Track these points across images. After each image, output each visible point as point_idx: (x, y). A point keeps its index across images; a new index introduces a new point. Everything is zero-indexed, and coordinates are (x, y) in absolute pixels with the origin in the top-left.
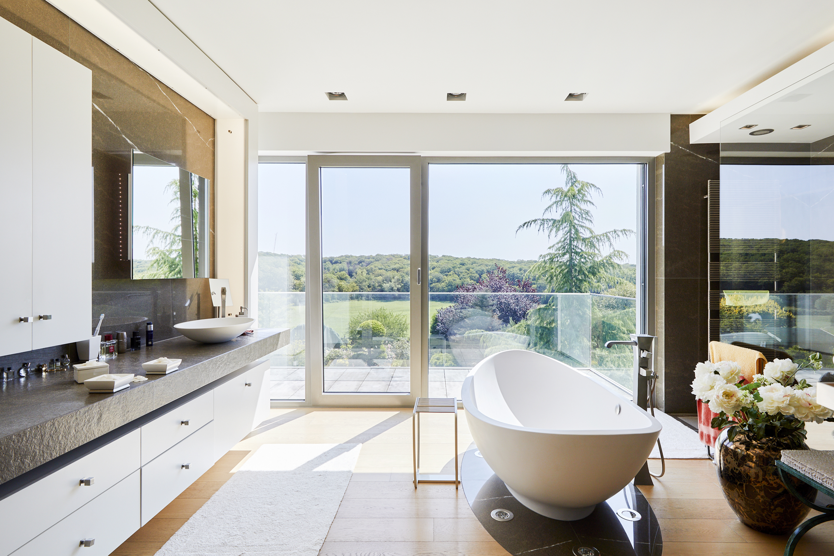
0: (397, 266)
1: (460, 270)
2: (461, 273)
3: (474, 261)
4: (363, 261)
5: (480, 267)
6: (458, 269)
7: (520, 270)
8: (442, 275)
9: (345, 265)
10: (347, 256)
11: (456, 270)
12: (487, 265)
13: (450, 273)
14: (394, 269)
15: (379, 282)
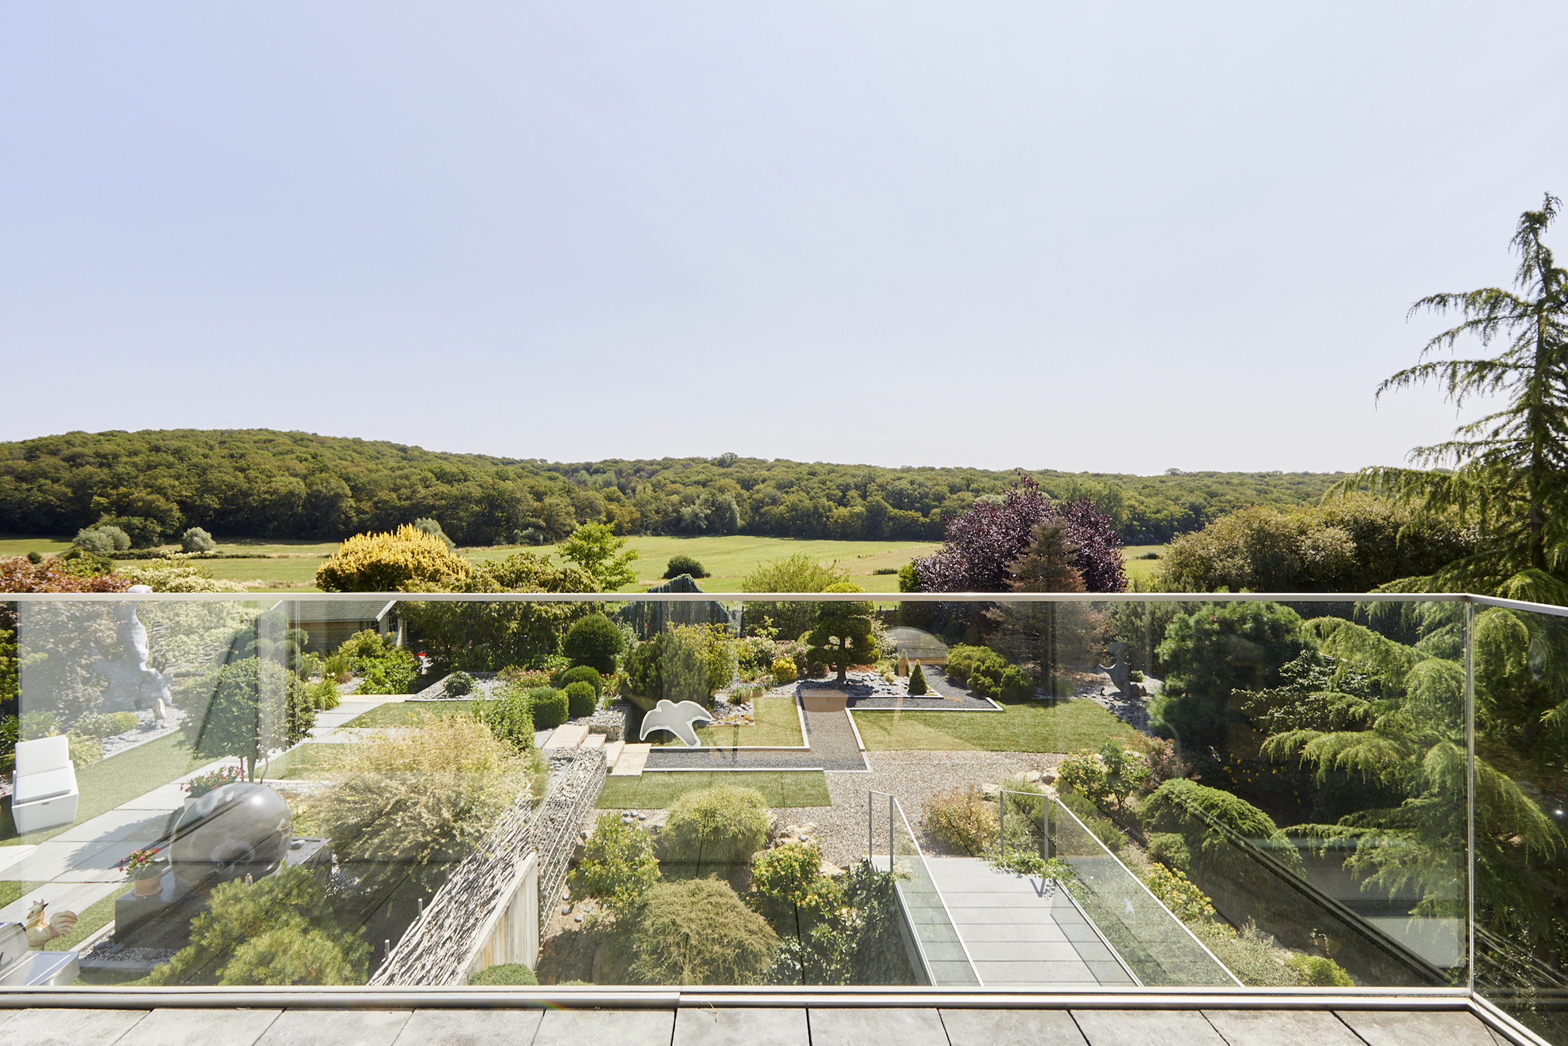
0: (701, 477)
1: (811, 484)
3: (832, 469)
4: (643, 470)
5: (842, 479)
6: (805, 483)
7: (912, 483)
8: (779, 493)
9: (611, 476)
10: (616, 462)
11: (802, 484)
12: (854, 476)
14: (697, 483)
15: (673, 505)
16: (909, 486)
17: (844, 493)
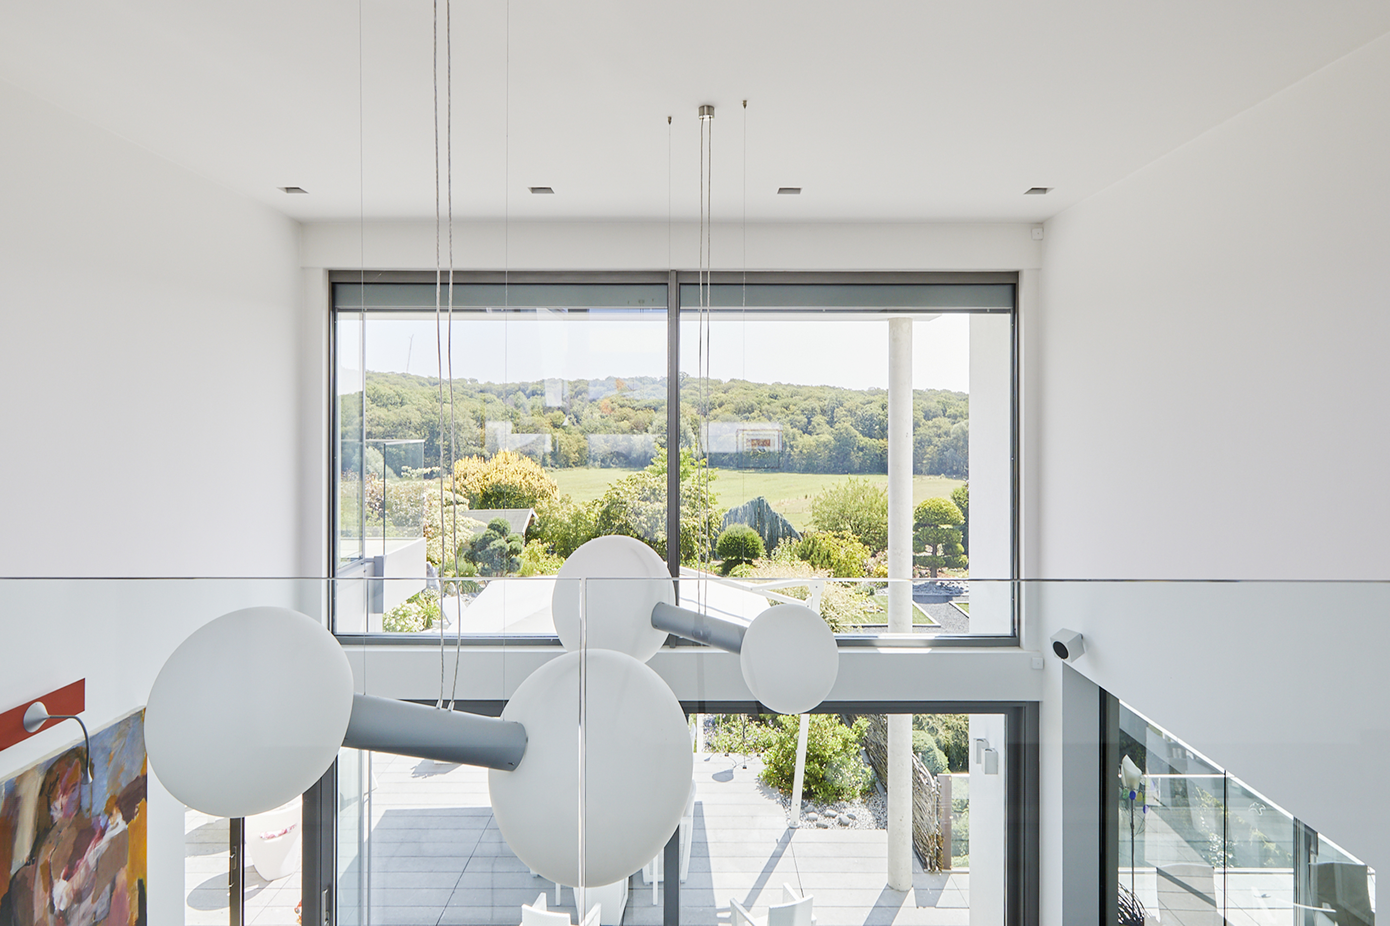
1: (772, 408)
2: (773, 414)
3: (796, 391)
4: (585, 391)
5: (808, 401)
6: (767, 406)
7: (881, 408)
8: (737, 418)
9: (552, 398)
10: (556, 382)
11: (764, 408)
12: (819, 399)
13: (752, 414)
16: (880, 411)
17: (809, 419)
